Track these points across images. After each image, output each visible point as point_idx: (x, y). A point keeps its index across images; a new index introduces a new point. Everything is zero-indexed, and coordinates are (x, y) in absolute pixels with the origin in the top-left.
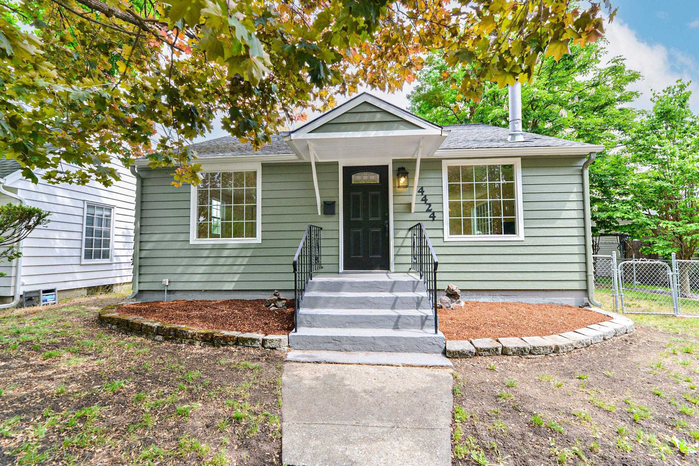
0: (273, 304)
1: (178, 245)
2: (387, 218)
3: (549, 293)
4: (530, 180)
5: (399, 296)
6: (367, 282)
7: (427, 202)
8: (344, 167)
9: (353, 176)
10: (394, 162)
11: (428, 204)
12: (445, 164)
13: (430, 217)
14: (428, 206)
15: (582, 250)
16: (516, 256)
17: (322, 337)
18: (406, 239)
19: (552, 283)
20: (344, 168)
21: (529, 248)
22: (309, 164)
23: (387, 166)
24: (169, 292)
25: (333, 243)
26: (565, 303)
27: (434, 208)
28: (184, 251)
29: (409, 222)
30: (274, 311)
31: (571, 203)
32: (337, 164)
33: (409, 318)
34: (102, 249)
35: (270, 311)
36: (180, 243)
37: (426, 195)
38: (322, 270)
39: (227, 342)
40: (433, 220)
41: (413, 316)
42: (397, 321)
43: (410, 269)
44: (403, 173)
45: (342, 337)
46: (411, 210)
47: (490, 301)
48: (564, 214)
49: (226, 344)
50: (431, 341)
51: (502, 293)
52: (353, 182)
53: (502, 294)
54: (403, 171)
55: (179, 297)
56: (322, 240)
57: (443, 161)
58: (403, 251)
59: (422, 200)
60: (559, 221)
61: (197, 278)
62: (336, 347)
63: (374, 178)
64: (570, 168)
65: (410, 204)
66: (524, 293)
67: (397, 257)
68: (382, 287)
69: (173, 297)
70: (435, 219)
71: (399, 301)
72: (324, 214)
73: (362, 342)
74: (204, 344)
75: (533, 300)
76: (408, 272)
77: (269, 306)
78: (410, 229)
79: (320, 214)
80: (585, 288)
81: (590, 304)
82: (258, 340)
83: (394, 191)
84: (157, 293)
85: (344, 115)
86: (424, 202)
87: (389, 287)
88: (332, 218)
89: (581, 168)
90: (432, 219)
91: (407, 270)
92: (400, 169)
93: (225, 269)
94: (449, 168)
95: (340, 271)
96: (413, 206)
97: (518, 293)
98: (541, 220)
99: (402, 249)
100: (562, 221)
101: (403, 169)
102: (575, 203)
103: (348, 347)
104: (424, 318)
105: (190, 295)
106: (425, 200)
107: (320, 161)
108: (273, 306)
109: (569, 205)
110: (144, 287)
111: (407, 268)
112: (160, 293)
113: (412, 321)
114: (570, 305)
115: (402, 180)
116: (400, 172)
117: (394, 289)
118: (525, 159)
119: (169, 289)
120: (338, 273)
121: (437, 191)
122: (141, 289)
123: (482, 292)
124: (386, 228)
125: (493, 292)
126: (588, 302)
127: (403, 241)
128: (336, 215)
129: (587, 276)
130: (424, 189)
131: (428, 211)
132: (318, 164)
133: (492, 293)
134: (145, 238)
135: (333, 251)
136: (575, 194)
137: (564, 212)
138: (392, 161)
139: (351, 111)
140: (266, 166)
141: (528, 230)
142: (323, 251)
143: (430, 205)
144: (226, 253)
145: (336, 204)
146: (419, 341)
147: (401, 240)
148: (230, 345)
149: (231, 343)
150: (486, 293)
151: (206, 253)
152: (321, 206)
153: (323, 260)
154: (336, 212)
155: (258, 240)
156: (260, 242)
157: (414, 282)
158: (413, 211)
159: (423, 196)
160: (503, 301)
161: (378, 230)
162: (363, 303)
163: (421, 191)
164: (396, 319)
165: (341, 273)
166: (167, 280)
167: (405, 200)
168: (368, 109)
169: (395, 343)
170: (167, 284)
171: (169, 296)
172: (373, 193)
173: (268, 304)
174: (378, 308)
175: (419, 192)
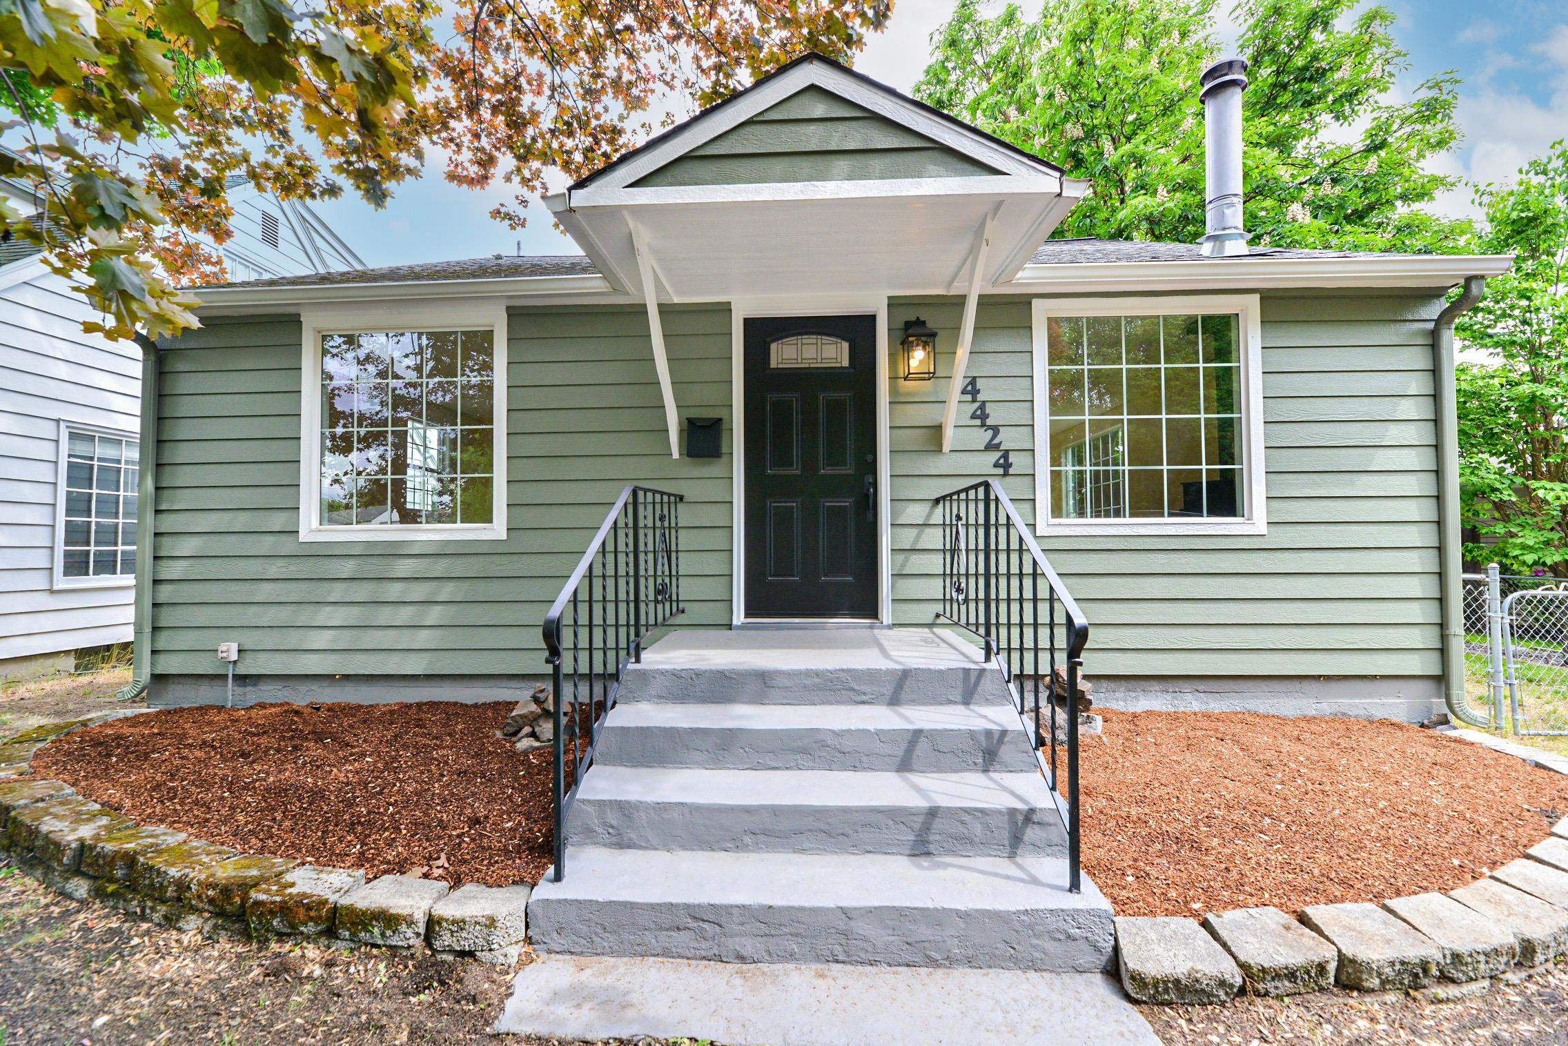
0: (527, 730)
1: (265, 545)
2: (870, 467)
3: (1334, 685)
4: (1285, 360)
5: (926, 726)
6: (817, 674)
7: (989, 422)
8: (746, 320)
9: (773, 346)
10: (894, 304)
11: (990, 427)
12: (1041, 312)
13: (996, 465)
14: (990, 433)
15: (1429, 562)
16: (1243, 580)
17: (653, 907)
18: (928, 530)
19: (1345, 657)
20: (749, 323)
21: (1279, 555)
22: (641, 310)
23: (872, 318)
24: (242, 679)
25: (715, 539)
26: (1379, 714)
27: (1007, 438)
28: (280, 562)
29: (935, 480)
30: (525, 753)
31: (1402, 426)
32: (724, 309)
33: (966, 818)
34: (120, 548)
35: (513, 754)
36: (270, 539)
37: (984, 403)
38: (681, 619)
39: (293, 926)
40: (1006, 474)
41: (982, 811)
42: (926, 828)
43: (938, 616)
44: (918, 336)
45: (727, 909)
46: (941, 445)
47: (1164, 709)
48: (1382, 460)
49: (290, 933)
50: (1061, 924)
51: (1202, 686)
52: (773, 365)
53: (1201, 688)
54: (920, 330)
55: (271, 693)
56: (682, 533)
57: (1035, 302)
58: (918, 563)
59: (973, 417)
60: (1365, 477)
61: (321, 640)
62: (704, 945)
63: (835, 353)
64: (1398, 325)
65: (938, 428)
66: (1263, 685)
67: (902, 583)
68: (864, 688)
69: (253, 695)
70: (1011, 471)
71: (923, 745)
72: (689, 456)
73: (801, 929)
74: (215, 927)
75: (1290, 704)
76: (930, 626)
77: (516, 733)
78: (937, 501)
79: (676, 455)
80: (1438, 672)
81: (1451, 717)
82: (411, 923)
83: (894, 391)
84: (206, 682)
85: (743, 131)
86: (978, 422)
87: (888, 690)
88: (714, 469)
89: (1431, 325)
90: (1001, 471)
91: (929, 618)
92: (908, 325)
93: (404, 615)
94: (1053, 322)
95: (735, 622)
96: (949, 433)
97: (1242, 685)
98: (1315, 476)
99: (915, 558)
100: (1376, 477)
101: (919, 323)
102: (1412, 426)
103: (748, 946)
104: (1020, 818)
105: (303, 687)
106: (981, 415)
107: (676, 300)
108: (528, 735)
109: (1394, 434)
110: (170, 665)
111: (926, 613)
112: (215, 682)
113: (978, 829)
114: (1395, 720)
115: (918, 357)
116: (910, 331)
117: (903, 696)
118: (1270, 298)
119: (242, 670)
120: (730, 626)
121: (1017, 390)
122: (158, 672)
123: (1143, 683)
124: (867, 496)
125: (1175, 682)
126: (1446, 710)
127: (918, 536)
128: (724, 459)
129: (1444, 638)
130: (980, 384)
131: (991, 447)
132: (666, 310)
133: (1171, 686)
134: (169, 523)
135: (712, 564)
136: (1411, 401)
137: (1380, 451)
138: (886, 302)
139: (767, 117)
140: (518, 315)
141: (1275, 504)
142: (686, 564)
143: (995, 430)
144: (404, 568)
145: (725, 426)
146: (1017, 925)
147: (913, 532)
148: (308, 938)
149: (310, 928)
150: (1156, 686)
151: (347, 568)
152: (681, 431)
153: (686, 589)
154: (724, 449)
155: (497, 529)
156: (505, 537)
157: (967, 671)
158: (946, 448)
159: (977, 405)
160: (1203, 708)
161: (846, 503)
162: (804, 751)
163: (971, 389)
164: (920, 819)
165: (738, 627)
166: (234, 647)
167: (923, 415)
168: (820, 109)
169: (923, 932)
170: (234, 657)
171: (239, 690)
172: (834, 395)
173: (511, 730)
174: (855, 768)
175: (964, 392)
